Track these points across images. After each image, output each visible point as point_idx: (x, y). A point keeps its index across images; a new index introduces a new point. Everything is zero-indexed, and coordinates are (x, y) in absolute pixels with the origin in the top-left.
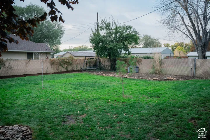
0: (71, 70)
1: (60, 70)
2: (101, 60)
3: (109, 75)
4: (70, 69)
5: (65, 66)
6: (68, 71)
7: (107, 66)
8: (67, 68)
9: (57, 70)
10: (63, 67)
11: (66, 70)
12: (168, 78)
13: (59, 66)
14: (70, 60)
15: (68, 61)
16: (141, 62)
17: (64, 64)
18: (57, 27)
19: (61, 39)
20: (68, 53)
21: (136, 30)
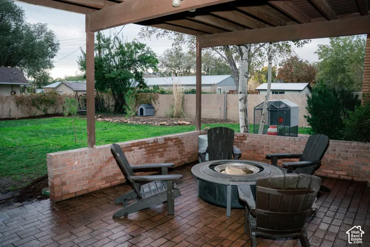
0: (53, 113)
1: (34, 113)
2: (104, 97)
3: (106, 119)
4: (50, 111)
5: (43, 107)
6: (48, 114)
7: (112, 106)
8: (45, 110)
9: (28, 113)
10: (38, 108)
11: (44, 114)
12: (179, 122)
13: (32, 107)
14: (51, 97)
15: (46, 98)
16: (158, 100)
17: (41, 103)
18: (45, 37)
19: (52, 60)
20: (63, 85)
21: (152, 50)
